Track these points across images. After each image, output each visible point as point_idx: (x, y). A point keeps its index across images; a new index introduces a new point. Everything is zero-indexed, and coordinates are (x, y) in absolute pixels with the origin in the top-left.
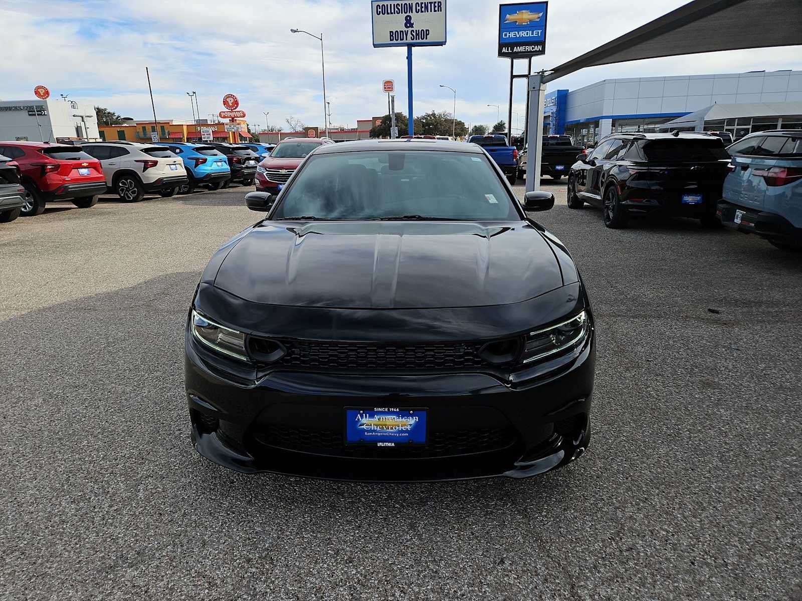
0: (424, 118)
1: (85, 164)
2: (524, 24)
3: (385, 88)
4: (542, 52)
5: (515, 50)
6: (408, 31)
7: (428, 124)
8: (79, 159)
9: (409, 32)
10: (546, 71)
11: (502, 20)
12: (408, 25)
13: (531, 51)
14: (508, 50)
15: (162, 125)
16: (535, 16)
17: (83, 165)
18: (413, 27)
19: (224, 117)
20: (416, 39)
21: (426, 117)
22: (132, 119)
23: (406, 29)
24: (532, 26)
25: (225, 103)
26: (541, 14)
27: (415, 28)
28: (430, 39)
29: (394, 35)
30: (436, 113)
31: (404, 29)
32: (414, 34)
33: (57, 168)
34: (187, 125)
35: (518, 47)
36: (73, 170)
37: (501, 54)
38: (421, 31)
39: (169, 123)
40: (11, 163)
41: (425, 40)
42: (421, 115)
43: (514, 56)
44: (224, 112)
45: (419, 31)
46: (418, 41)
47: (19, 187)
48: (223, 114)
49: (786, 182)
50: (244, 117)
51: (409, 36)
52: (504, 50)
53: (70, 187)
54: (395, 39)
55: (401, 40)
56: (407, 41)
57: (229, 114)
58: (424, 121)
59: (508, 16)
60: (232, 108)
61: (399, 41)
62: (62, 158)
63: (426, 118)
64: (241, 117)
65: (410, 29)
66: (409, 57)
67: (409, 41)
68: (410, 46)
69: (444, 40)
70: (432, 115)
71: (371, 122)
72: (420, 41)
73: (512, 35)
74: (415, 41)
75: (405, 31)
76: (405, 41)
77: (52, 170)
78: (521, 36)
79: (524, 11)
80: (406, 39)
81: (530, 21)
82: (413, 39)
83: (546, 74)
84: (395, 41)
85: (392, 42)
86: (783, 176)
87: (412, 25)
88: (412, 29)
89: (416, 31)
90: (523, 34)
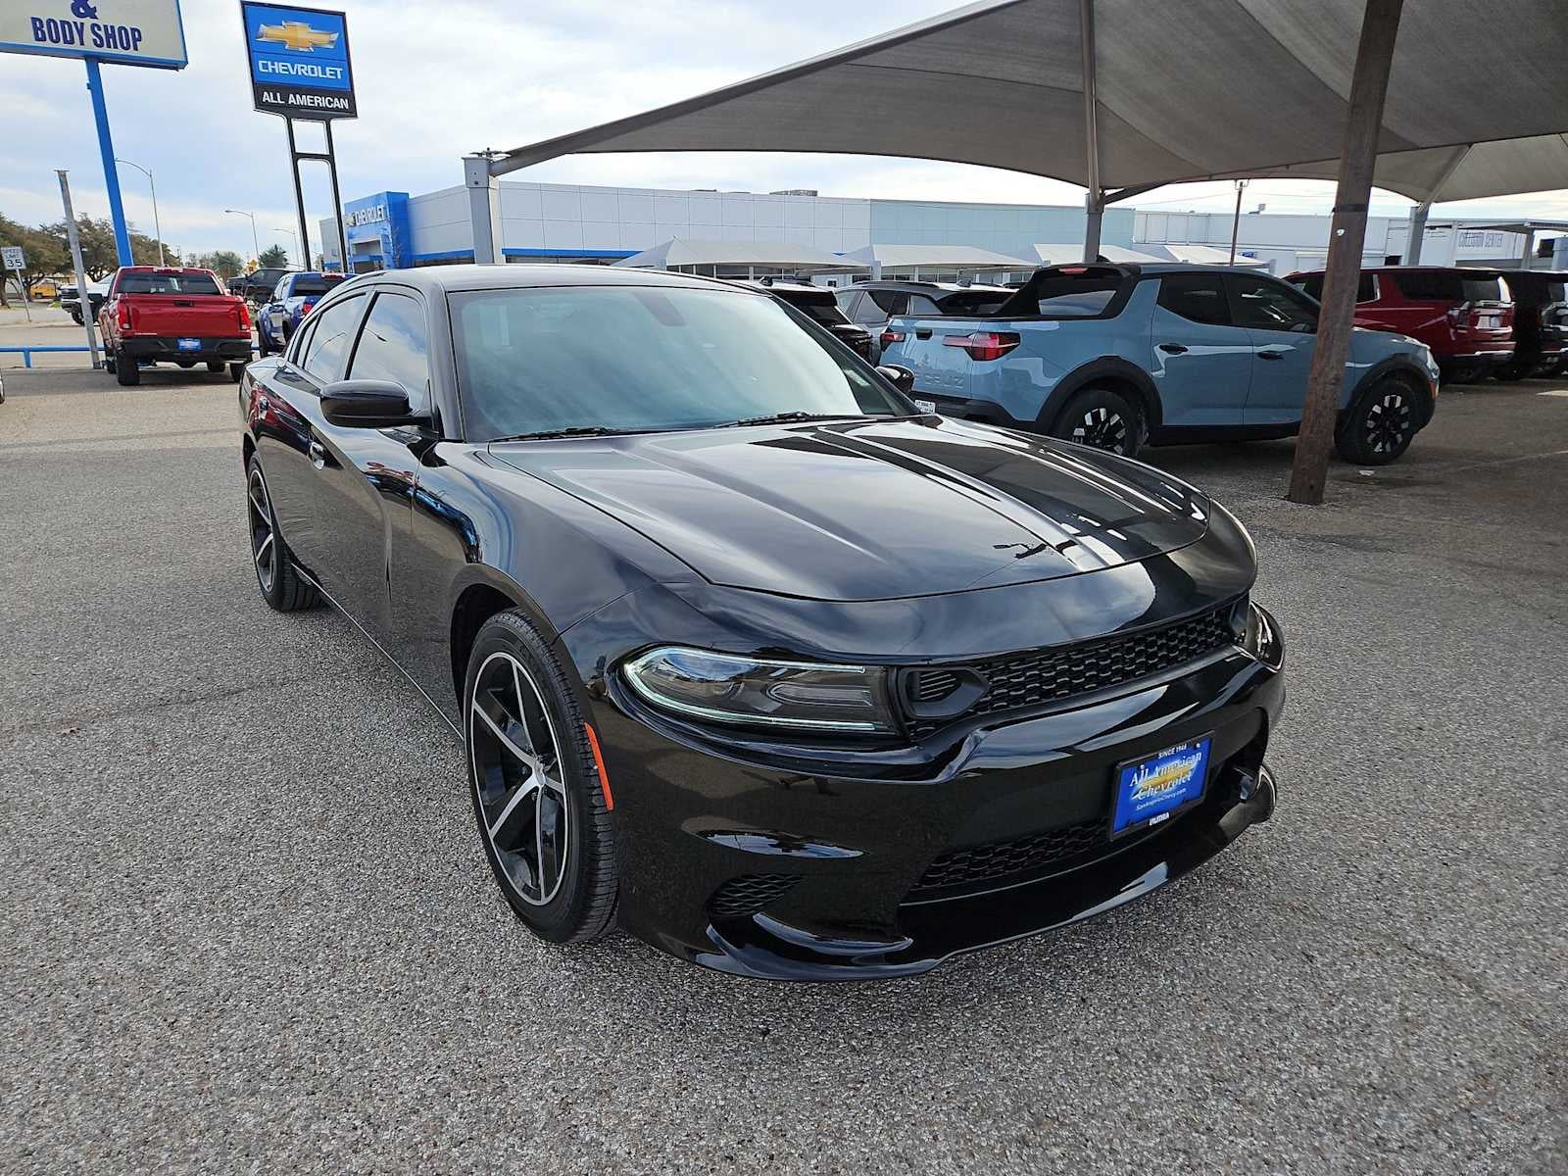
2: (301, 49)
4: (351, 112)
5: (291, 100)
6: (82, 24)
9: (87, 28)
10: (497, 153)
11: (252, 35)
12: (82, 11)
13: (327, 109)
14: (275, 98)
16: (325, 39)
18: (96, 17)
20: (108, 47)
23: (79, 20)
24: (317, 56)
26: (335, 37)
27: (103, 19)
28: (144, 50)
29: (45, 29)
30: (93, 219)
31: (72, 18)
32: (102, 33)
35: (298, 96)
37: (260, 105)
38: (120, 29)
41: (131, 52)
43: (291, 113)
45: (113, 27)
46: (112, 51)
49: (997, 354)
51: (88, 34)
52: (267, 97)
54: (51, 38)
55: (66, 42)
56: (82, 48)
59: (263, 28)
61: (61, 45)
65: (90, 20)
66: (94, 88)
67: (90, 47)
68: (93, 60)
69: (183, 59)
72: (120, 51)
73: (279, 67)
74: (105, 50)
75: (75, 24)
76: (77, 46)
78: (300, 73)
79: (297, 23)
80: (82, 44)
81: (314, 46)
82: (100, 46)
83: (496, 158)
84: (49, 44)
85: (41, 44)
86: (996, 344)
87: (92, 13)
88: (95, 21)
89: (105, 26)
90: (303, 70)
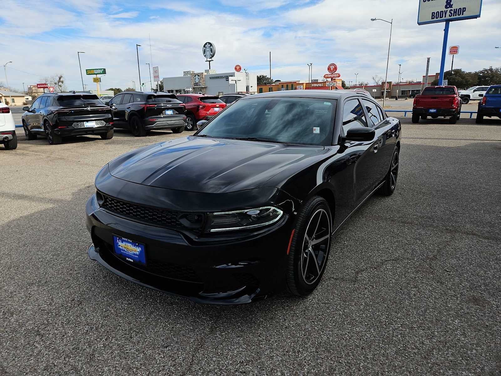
0: (481, 72)
1: (218, 106)
3: (450, 52)
7: (484, 77)
8: (215, 103)
9: (448, 12)
12: (448, 6)
15: (292, 84)
17: (217, 106)
18: (452, 7)
19: (327, 78)
20: (454, 16)
21: (483, 71)
22: (280, 81)
23: (446, 10)
25: (329, 69)
27: (454, 7)
28: (466, 14)
29: (435, 15)
30: (493, 68)
31: (444, 9)
32: (453, 12)
33: (204, 107)
34: (306, 83)
36: (212, 108)
38: (459, 9)
39: (296, 82)
40: (182, 105)
41: (461, 16)
42: (479, 70)
44: (327, 75)
45: (457, 9)
46: (455, 17)
47: (184, 116)
48: (326, 76)
50: (339, 77)
51: (448, 13)
53: (209, 117)
54: (436, 17)
55: (440, 17)
57: (330, 76)
58: (481, 75)
60: (333, 72)
61: (439, 19)
62: (208, 103)
63: (483, 73)
64: (337, 77)
65: (450, 9)
66: (446, 30)
67: (448, 17)
68: (448, 21)
69: (478, 14)
70: (489, 70)
71: (435, 77)
72: (457, 16)
74: (452, 17)
75: (445, 11)
77: (202, 108)
80: (445, 17)
82: (451, 16)
84: (435, 19)
85: (433, 20)
87: (451, 6)
89: (454, 9)
